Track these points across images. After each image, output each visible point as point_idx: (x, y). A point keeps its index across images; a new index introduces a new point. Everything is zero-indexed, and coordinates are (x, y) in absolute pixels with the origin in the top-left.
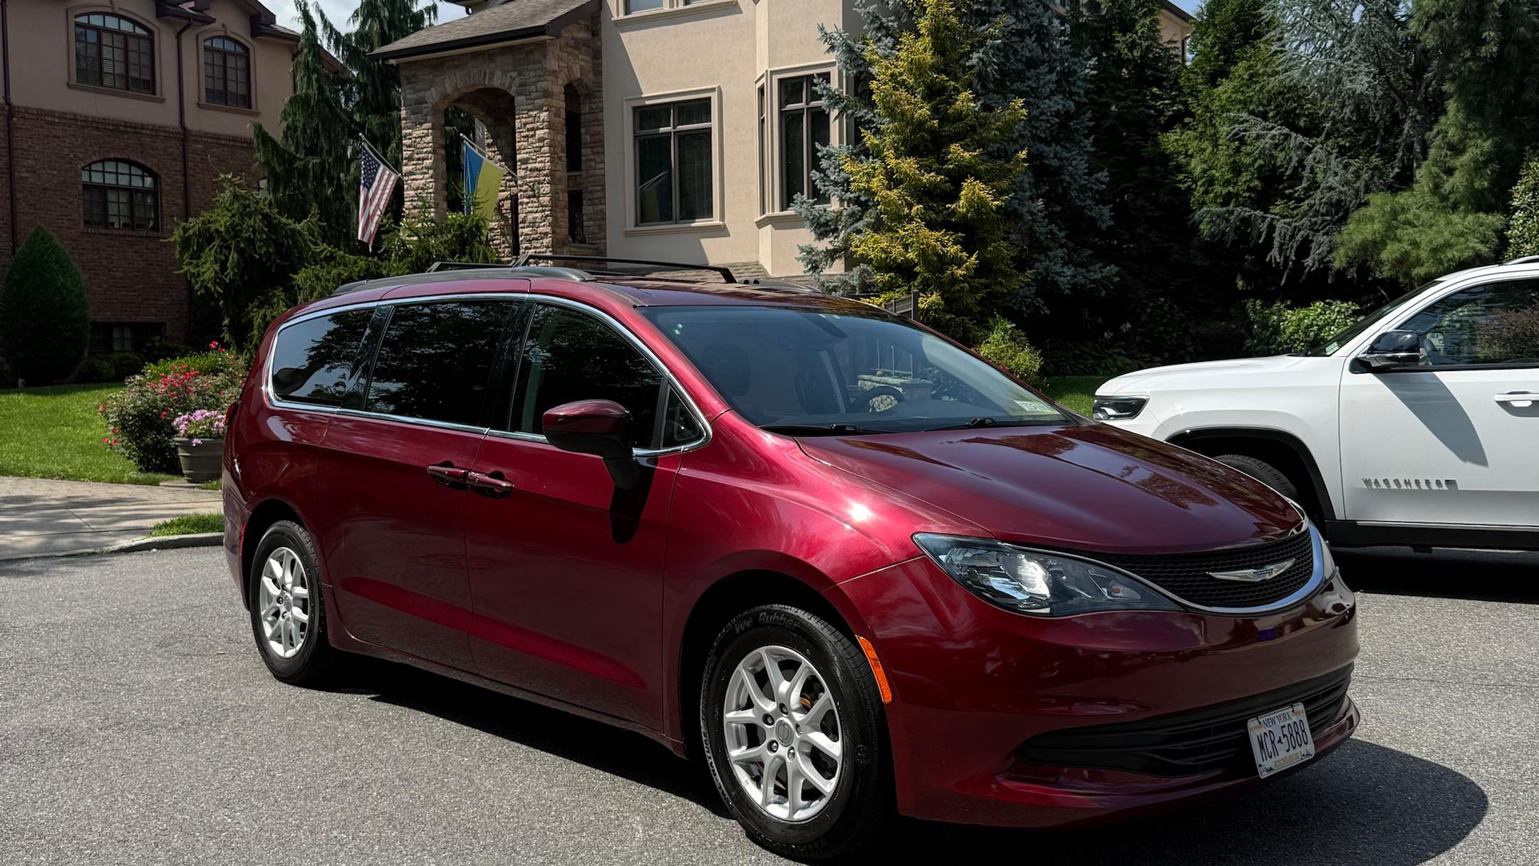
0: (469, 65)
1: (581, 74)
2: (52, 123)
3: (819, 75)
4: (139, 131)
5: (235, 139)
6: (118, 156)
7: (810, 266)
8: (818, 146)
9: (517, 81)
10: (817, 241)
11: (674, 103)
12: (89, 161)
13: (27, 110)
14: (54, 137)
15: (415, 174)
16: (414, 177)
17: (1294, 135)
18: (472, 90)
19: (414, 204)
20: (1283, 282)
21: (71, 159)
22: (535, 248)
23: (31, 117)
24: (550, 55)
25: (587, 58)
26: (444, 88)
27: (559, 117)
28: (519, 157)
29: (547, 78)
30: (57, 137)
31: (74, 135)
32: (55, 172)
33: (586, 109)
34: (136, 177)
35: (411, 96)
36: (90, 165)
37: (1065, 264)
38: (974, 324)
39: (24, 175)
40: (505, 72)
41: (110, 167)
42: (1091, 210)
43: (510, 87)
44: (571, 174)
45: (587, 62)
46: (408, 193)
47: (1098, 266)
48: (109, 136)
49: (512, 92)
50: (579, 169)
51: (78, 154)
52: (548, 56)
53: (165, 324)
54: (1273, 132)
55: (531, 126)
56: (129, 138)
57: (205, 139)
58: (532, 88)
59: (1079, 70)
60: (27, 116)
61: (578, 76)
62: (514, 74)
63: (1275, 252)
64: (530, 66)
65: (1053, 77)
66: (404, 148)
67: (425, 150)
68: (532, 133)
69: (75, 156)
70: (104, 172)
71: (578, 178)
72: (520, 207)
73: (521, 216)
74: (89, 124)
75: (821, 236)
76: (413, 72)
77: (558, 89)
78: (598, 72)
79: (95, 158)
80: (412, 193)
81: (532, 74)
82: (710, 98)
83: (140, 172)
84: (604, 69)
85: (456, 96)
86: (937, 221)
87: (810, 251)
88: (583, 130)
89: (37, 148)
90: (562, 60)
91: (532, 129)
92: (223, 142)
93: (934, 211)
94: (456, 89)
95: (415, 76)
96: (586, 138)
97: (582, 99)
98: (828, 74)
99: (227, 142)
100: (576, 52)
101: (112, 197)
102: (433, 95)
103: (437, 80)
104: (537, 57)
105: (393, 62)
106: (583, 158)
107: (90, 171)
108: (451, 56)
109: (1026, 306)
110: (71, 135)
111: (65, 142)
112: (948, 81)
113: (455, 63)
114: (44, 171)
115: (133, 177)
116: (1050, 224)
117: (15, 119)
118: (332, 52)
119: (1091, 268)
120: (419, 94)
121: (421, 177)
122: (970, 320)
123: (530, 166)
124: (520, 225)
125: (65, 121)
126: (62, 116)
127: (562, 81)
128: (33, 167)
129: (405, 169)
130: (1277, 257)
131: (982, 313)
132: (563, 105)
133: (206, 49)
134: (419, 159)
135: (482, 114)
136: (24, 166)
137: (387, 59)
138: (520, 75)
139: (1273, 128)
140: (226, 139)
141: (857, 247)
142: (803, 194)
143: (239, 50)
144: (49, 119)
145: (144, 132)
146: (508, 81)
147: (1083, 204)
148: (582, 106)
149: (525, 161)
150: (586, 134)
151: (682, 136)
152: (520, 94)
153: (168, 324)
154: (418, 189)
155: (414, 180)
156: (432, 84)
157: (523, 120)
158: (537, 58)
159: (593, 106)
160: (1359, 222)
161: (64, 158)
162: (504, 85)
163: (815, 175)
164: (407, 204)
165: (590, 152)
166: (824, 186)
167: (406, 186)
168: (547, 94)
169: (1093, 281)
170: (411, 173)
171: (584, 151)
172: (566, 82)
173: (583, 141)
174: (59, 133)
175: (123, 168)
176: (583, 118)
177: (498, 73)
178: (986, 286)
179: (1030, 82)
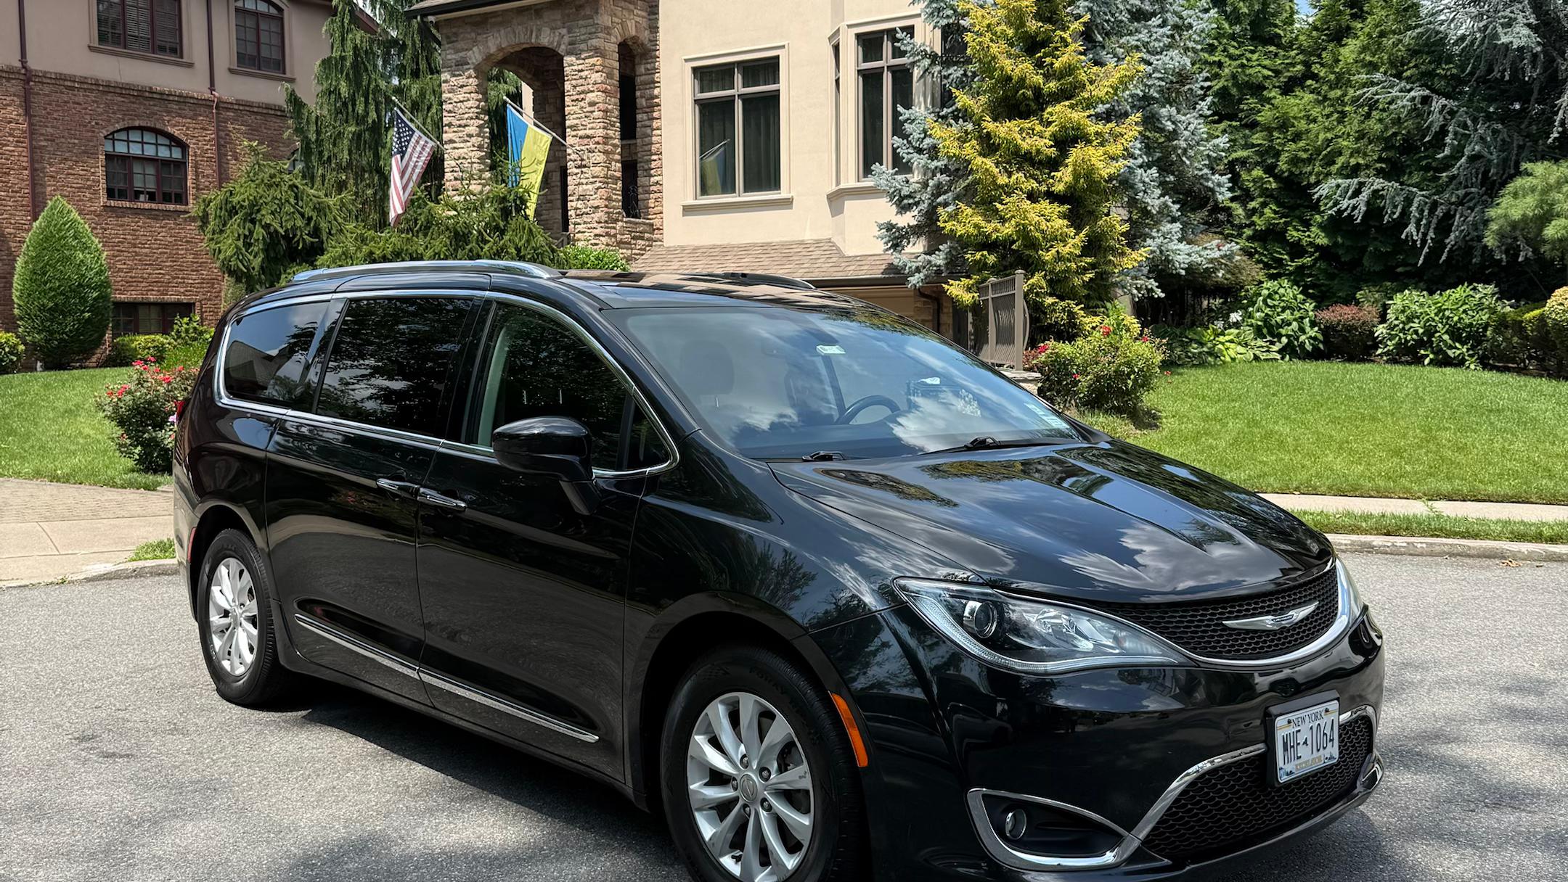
0: (515, 21)
1: (637, 31)
2: (72, 88)
3: (903, 29)
4: (165, 97)
5: (268, 107)
6: (143, 124)
7: (890, 245)
8: (900, 109)
9: (566, 39)
10: (899, 216)
11: (739, 63)
12: (111, 129)
13: (45, 75)
14: (74, 103)
15: (455, 142)
16: (455, 145)
17: (1435, 96)
18: (517, 49)
19: (455, 174)
20: (1420, 262)
21: (93, 127)
22: (585, 223)
23: (49, 81)
24: (602, 10)
25: (644, 14)
26: (488, 48)
27: (612, 79)
28: (568, 123)
29: (600, 35)
30: (78, 104)
31: (96, 102)
32: (76, 141)
33: (642, 69)
34: (163, 148)
35: (452, 57)
36: (113, 133)
37: (1180, 240)
38: (1081, 309)
39: (42, 143)
40: (553, 29)
41: (135, 136)
42: (1208, 180)
43: (559, 45)
44: (625, 142)
45: (643, 17)
46: (449, 163)
47: (1215, 242)
48: (133, 103)
49: (562, 50)
50: (634, 137)
51: (101, 122)
52: (600, 11)
53: (194, 304)
54: (1412, 94)
55: (582, 88)
56: (155, 105)
57: (236, 107)
58: (583, 46)
59: (1195, 24)
60: (45, 80)
61: (633, 33)
62: (564, 31)
63: (1411, 228)
64: (581, 22)
65: (1166, 30)
66: (445, 114)
67: (466, 116)
68: (582, 96)
69: (97, 124)
70: (128, 141)
71: (632, 147)
72: (569, 178)
73: (570, 188)
74: (112, 90)
75: (903, 209)
76: (454, 30)
77: (612, 48)
78: (654, 29)
79: (118, 126)
80: (453, 163)
81: (583, 30)
82: (778, 57)
83: (167, 142)
84: (661, 24)
85: (500, 56)
86: (1040, 192)
87: (890, 227)
88: (638, 93)
89: (55, 115)
90: (615, 15)
91: (583, 92)
92: (255, 110)
93: (1036, 180)
94: (501, 49)
95: (456, 34)
96: (642, 102)
97: (637, 60)
98: (912, 27)
99: (260, 110)
100: (632, 7)
101: (137, 168)
102: (475, 56)
103: (479, 38)
104: (588, 11)
105: (431, 18)
106: (638, 124)
107: (114, 140)
108: (496, 12)
109: (1137, 288)
110: (93, 102)
111: (86, 109)
112: (1055, 30)
113: (499, 19)
114: (63, 140)
115: (159, 147)
116: (1163, 195)
117: (32, 83)
118: (368, 11)
119: (1207, 245)
120: (461, 54)
121: (462, 145)
122: (1077, 305)
123: (581, 133)
124: (570, 198)
125: (85, 86)
126: (83, 81)
127: (616, 38)
128: (52, 135)
129: (445, 137)
130: (1415, 233)
131: (1088, 297)
132: (617, 65)
133: (237, 10)
134: (460, 126)
135: (529, 76)
136: (43, 134)
137: (424, 16)
138: (569, 32)
139: (1411, 89)
140: (259, 107)
141: (945, 222)
142: (881, 164)
143: (273, 11)
144: (69, 84)
145: (171, 98)
146: (556, 39)
147: (1200, 173)
148: (637, 67)
149: (573, 127)
150: (642, 97)
151: (746, 99)
152: (570, 53)
153: (198, 304)
154: (459, 158)
155: (455, 148)
156: (475, 42)
157: (574, 82)
158: (588, 13)
159: (649, 66)
160: (1515, 195)
161: (85, 126)
162: (552, 43)
163: (898, 141)
164: (448, 176)
165: (645, 118)
166: (908, 153)
167: (446, 156)
168: (598, 52)
169: (1211, 261)
170: (451, 141)
171: (639, 117)
172: (620, 39)
173: (638, 106)
174: (81, 99)
175: (149, 137)
176: (639, 80)
177: (546, 31)
178: (1093, 266)
179: (1141, 36)
